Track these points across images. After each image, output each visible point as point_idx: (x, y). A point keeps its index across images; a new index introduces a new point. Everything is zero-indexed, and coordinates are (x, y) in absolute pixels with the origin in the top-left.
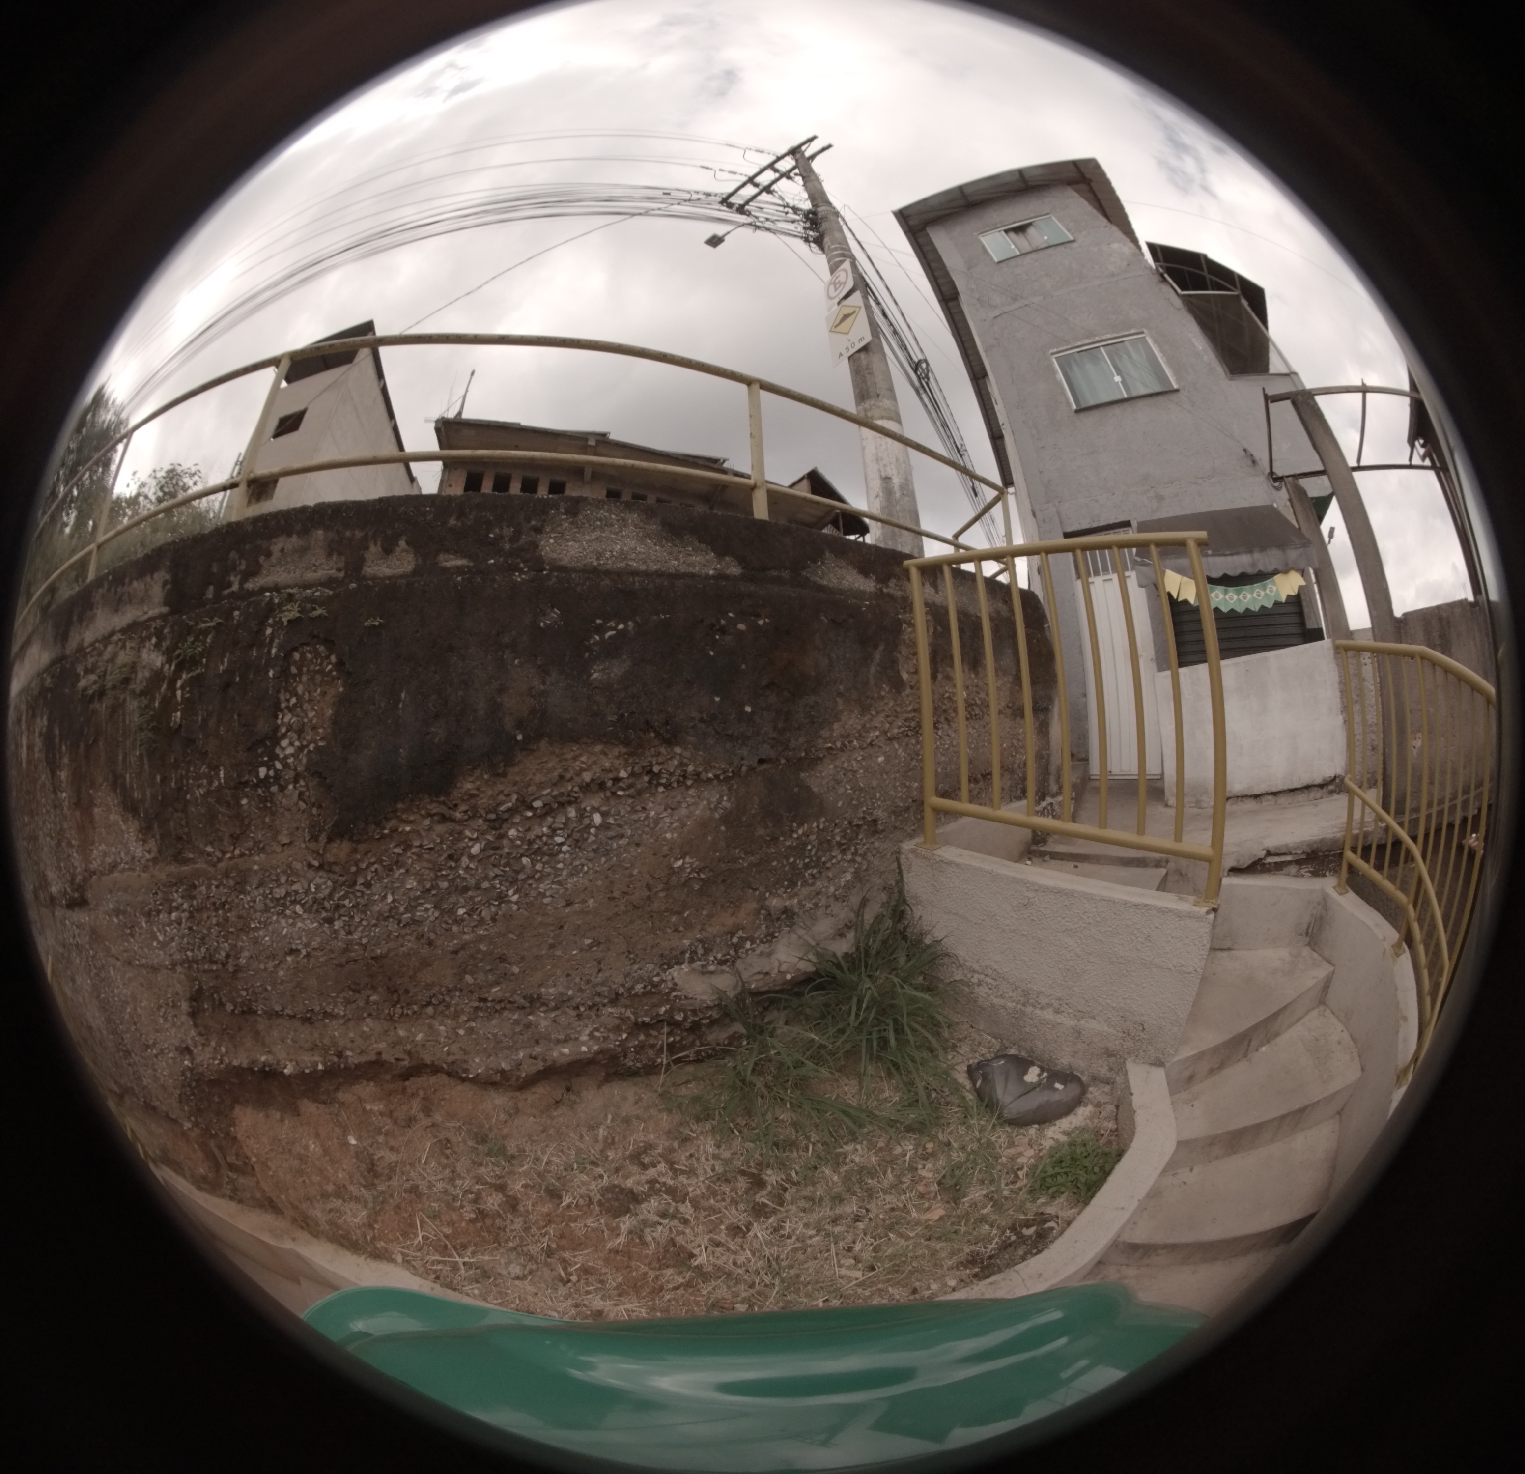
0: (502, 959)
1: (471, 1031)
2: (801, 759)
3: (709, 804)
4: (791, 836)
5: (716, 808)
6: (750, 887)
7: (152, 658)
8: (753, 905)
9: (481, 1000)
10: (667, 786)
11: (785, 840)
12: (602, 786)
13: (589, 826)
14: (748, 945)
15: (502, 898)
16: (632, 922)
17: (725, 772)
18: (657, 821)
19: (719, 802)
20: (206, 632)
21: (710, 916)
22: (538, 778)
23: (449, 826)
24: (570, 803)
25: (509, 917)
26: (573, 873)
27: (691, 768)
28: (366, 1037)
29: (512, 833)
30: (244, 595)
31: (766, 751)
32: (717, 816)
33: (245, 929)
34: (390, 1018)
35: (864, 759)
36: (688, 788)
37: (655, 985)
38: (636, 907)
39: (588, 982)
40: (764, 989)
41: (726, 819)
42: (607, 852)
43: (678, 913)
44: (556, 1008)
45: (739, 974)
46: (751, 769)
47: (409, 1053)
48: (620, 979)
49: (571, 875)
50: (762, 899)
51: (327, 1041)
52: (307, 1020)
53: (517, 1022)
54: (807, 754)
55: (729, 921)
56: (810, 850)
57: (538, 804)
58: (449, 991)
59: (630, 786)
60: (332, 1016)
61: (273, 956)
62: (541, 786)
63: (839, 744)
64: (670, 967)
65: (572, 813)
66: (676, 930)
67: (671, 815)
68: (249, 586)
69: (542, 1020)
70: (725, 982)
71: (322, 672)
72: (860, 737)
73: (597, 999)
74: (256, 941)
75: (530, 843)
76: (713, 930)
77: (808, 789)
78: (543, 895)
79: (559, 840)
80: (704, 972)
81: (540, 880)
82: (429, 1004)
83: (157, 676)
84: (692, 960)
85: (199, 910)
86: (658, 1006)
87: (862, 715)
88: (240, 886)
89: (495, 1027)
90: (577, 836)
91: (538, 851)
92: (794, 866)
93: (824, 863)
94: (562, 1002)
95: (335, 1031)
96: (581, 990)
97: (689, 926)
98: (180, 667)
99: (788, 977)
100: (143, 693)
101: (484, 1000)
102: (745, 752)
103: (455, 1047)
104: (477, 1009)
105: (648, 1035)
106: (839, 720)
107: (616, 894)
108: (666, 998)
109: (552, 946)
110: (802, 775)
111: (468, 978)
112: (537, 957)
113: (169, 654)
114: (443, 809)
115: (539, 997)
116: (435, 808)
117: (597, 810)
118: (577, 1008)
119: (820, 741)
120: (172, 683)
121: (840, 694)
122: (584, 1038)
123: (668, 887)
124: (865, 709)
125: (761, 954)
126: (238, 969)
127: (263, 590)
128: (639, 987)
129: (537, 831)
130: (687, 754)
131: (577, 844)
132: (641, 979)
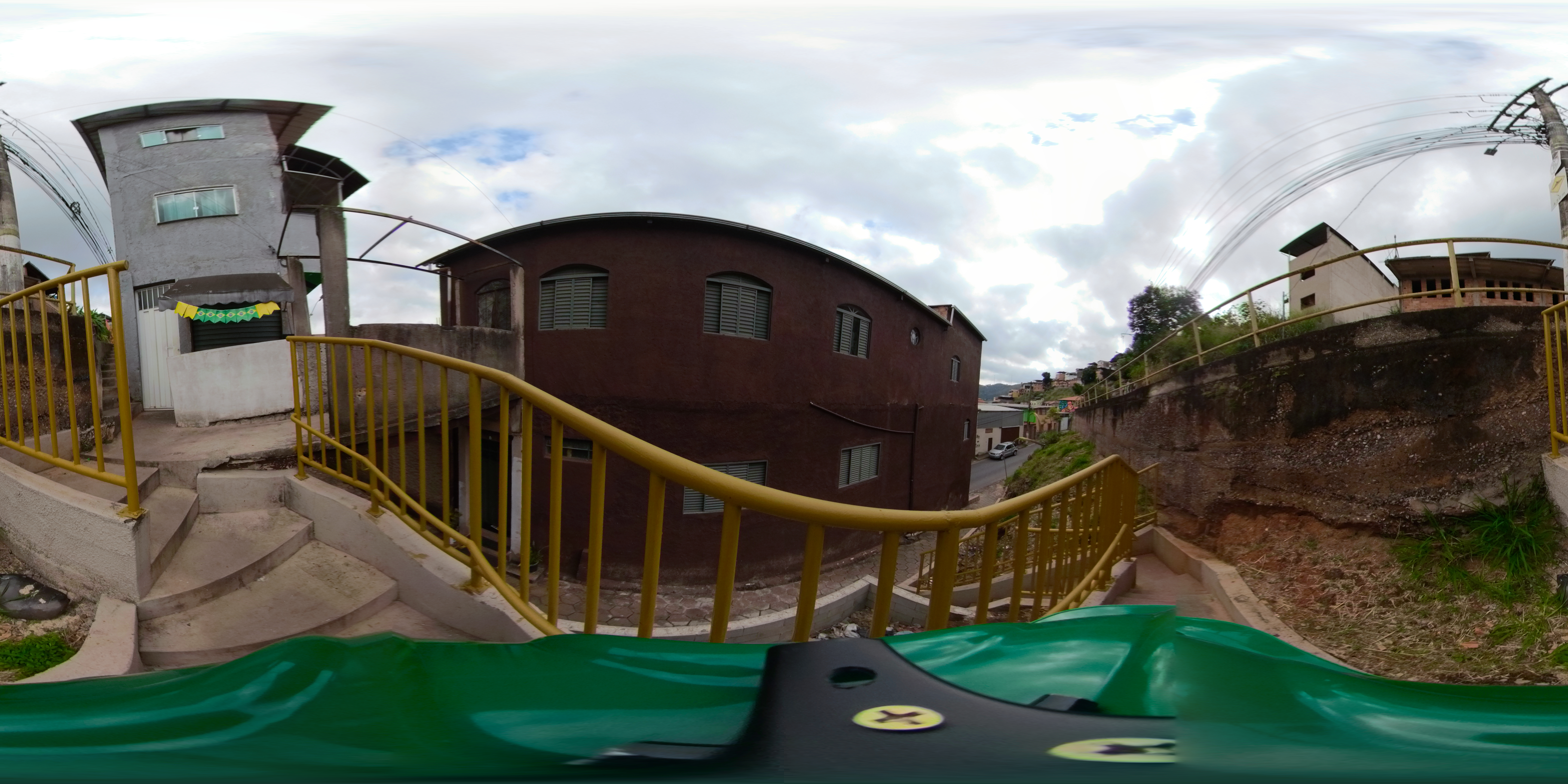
0: (1342, 481)
1: (1327, 504)
2: (1471, 415)
3: (1425, 433)
4: (1469, 449)
5: (1429, 435)
6: (1447, 469)
7: (1234, 388)
8: (1449, 477)
9: (1333, 494)
10: (1406, 426)
11: (1466, 450)
12: (1380, 425)
13: (1376, 439)
14: (1447, 494)
15: (1344, 460)
16: (1392, 476)
17: (1432, 421)
18: (1402, 439)
19: (1431, 432)
20: (1252, 380)
21: (1428, 479)
22: (1357, 422)
23: (1328, 436)
24: (1369, 431)
25: (1345, 467)
26: (1370, 455)
27: (1415, 419)
28: (1291, 498)
29: (1349, 439)
30: (1263, 369)
31: (1451, 411)
32: (1429, 438)
33: (1261, 460)
34: (1302, 494)
35: (1512, 413)
36: (1416, 427)
37: (1400, 502)
38: (1394, 471)
39: (1373, 495)
40: (1450, 514)
41: (1433, 439)
42: (1382, 449)
43: (1412, 476)
44: (1360, 503)
45: (1440, 505)
46: (1444, 420)
47: (1304, 507)
48: (1386, 497)
49: (1368, 456)
50: (1454, 475)
51: (1278, 498)
52: (1274, 490)
53: (1345, 504)
54: (1474, 412)
55: (1438, 482)
56: (1481, 456)
57: (1357, 430)
58: (1323, 489)
59: (1391, 426)
60: (1283, 490)
61: (1268, 469)
62: (1358, 424)
63: (1494, 407)
64: (1408, 497)
65: (1369, 434)
66: (1411, 482)
67: (1408, 437)
68: (1265, 366)
69: (1354, 506)
70: (1433, 508)
71: (1289, 390)
72: (1508, 403)
73: (1376, 503)
74: (1263, 464)
75: (1355, 443)
76: (1429, 485)
77: (1478, 428)
78: (1358, 461)
79: (1364, 443)
80: (1423, 501)
81: (1357, 456)
82: (1316, 492)
83: (1236, 393)
84: (1418, 496)
85: (1246, 454)
86: (1400, 511)
87: (1508, 392)
88: (1262, 448)
89: (1336, 504)
90: (1371, 442)
91: (1357, 446)
92: (1471, 462)
93: (1490, 462)
94: (1362, 501)
95: (1282, 495)
96: (1371, 498)
97: (1418, 482)
98: (1244, 390)
99: (1463, 511)
100: (1232, 397)
101: (1335, 494)
102: (1440, 412)
103: (1320, 508)
104: (1331, 497)
105: (1394, 522)
106: (1493, 396)
107: (1385, 465)
108: (1404, 508)
109: (1360, 480)
110: (1474, 422)
111: (1330, 486)
112: (1355, 483)
113: (1240, 386)
114: (1326, 431)
115: (1354, 497)
116: (1324, 430)
117: (1379, 434)
118: (1368, 504)
119: (1482, 406)
120: (1242, 394)
121: (1493, 384)
122: (1368, 516)
123: (1407, 464)
124: (1509, 390)
125: (1452, 499)
126: (1255, 471)
127: (1269, 367)
128: (1394, 502)
129: (1357, 439)
130: (1413, 413)
131: (1371, 445)
132: (1395, 499)
